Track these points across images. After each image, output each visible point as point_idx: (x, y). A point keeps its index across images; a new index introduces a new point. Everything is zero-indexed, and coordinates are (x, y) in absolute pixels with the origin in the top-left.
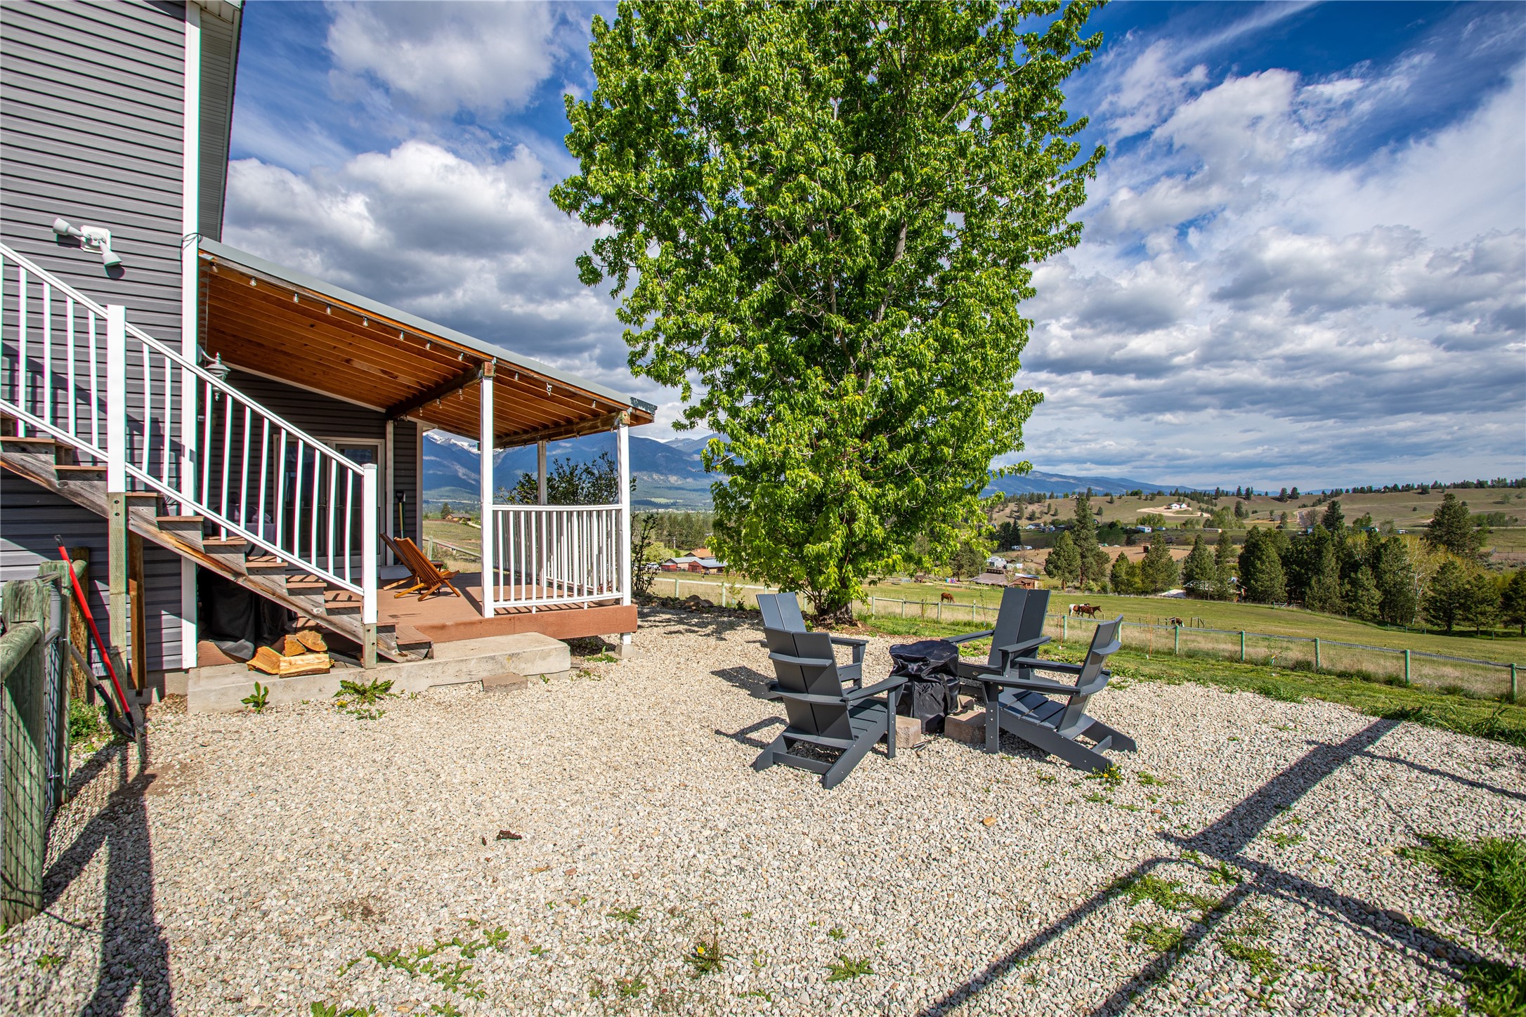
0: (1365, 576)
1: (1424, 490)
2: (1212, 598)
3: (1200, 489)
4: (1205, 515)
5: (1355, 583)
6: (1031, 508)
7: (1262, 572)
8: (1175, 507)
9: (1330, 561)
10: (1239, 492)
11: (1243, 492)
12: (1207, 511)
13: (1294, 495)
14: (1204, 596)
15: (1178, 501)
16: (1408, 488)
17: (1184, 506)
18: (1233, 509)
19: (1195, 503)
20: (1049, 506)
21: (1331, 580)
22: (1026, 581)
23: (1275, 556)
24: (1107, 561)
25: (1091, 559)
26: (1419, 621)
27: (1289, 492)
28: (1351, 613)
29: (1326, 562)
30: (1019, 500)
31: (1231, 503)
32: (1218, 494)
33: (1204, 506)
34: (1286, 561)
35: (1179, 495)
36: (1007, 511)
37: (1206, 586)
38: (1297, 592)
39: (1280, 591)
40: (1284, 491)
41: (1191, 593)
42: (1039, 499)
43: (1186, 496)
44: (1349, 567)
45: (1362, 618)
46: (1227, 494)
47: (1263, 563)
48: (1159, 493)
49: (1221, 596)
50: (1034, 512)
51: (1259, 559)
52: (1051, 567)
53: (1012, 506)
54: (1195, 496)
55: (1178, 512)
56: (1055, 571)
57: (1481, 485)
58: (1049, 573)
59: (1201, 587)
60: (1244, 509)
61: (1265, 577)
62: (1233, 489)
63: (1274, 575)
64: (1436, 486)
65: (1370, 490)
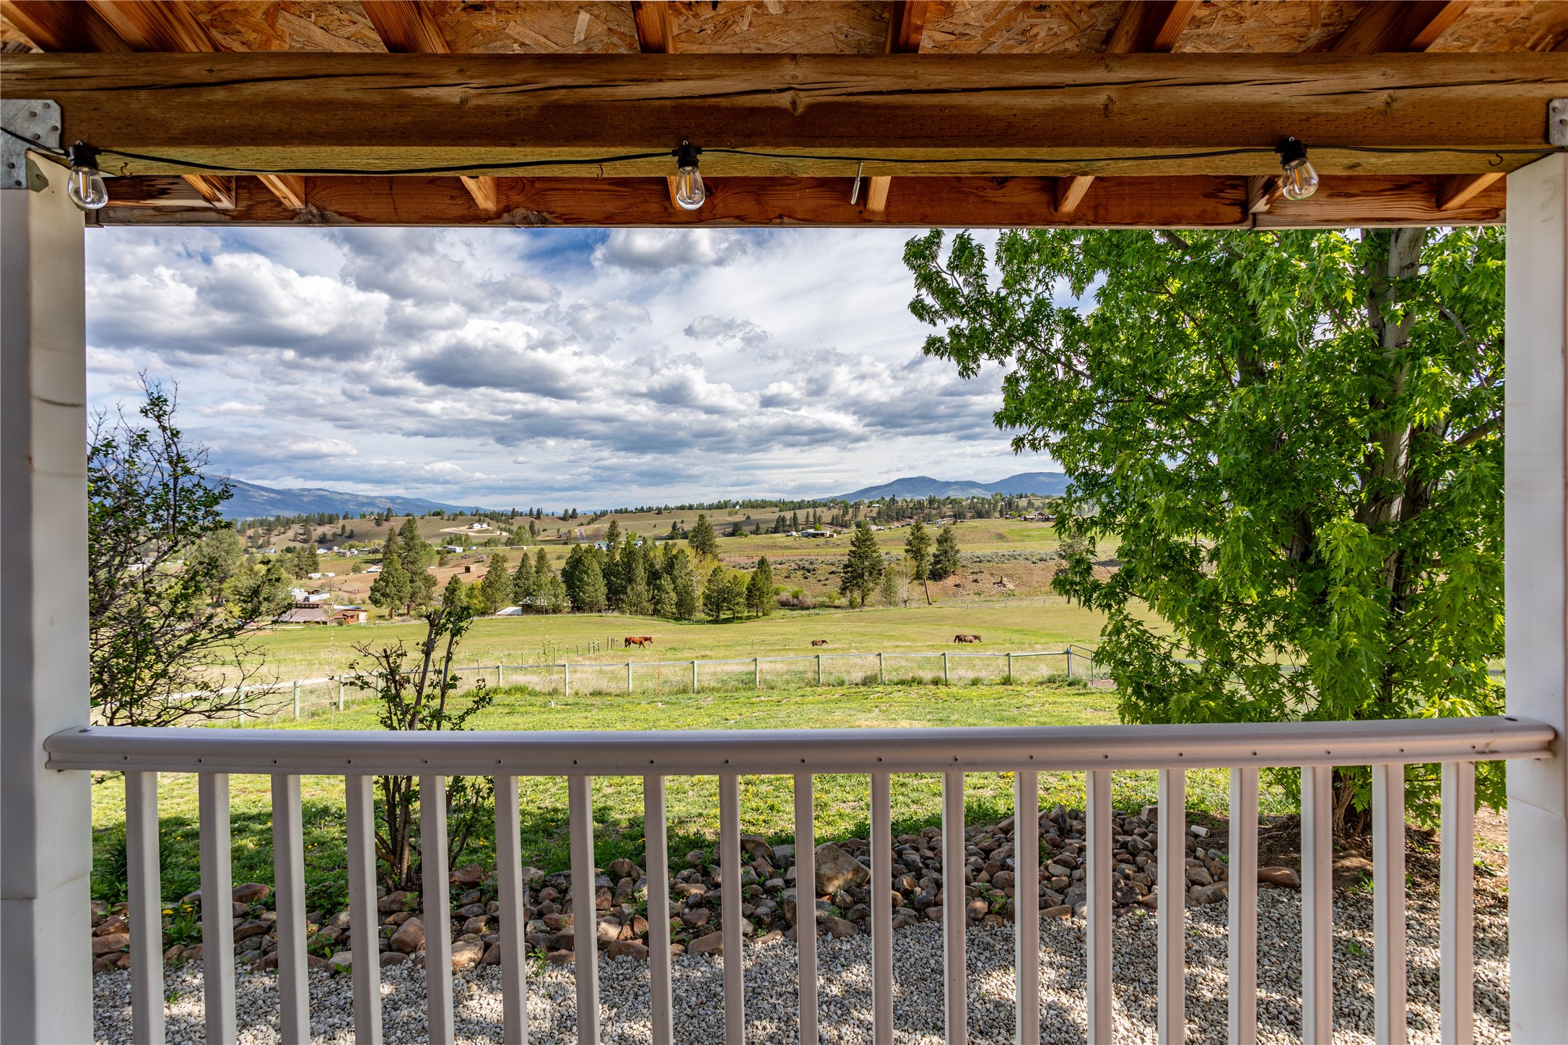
0: (666, 582)
1: (659, 511)
2: (547, 612)
3: (497, 509)
4: (504, 534)
5: (659, 588)
6: (320, 530)
7: (588, 584)
8: (477, 526)
9: (640, 572)
10: (531, 513)
11: (535, 512)
12: (505, 530)
13: (574, 515)
14: (541, 611)
15: (479, 521)
16: (650, 510)
17: (485, 526)
18: (527, 527)
19: (493, 522)
20: (343, 527)
21: (641, 587)
22: (349, 613)
23: (598, 570)
24: (435, 584)
25: (419, 583)
26: (701, 616)
27: (570, 512)
28: (656, 612)
29: (637, 572)
30: (306, 522)
31: (525, 522)
32: (514, 514)
33: (503, 526)
34: (607, 573)
35: (480, 516)
36: (290, 534)
37: (542, 602)
38: (615, 599)
39: (602, 599)
40: (566, 511)
41: (527, 609)
42: (331, 520)
43: (486, 516)
44: (654, 576)
45: (664, 616)
46: (521, 514)
47: (589, 576)
48: (461, 514)
49: (556, 610)
50: (324, 535)
51: (586, 572)
52: (378, 595)
53: (297, 528)
54: (494, 517)
55: (479, 532)
56: (383, 599)
57: (691, 507)
58: (376, 602)
59: (538, 603)
60: (536, 528)
61: (591, 588)
62: (526, 510)
63: (597, 587)
64: (666, 508)
65: (626, 511)
